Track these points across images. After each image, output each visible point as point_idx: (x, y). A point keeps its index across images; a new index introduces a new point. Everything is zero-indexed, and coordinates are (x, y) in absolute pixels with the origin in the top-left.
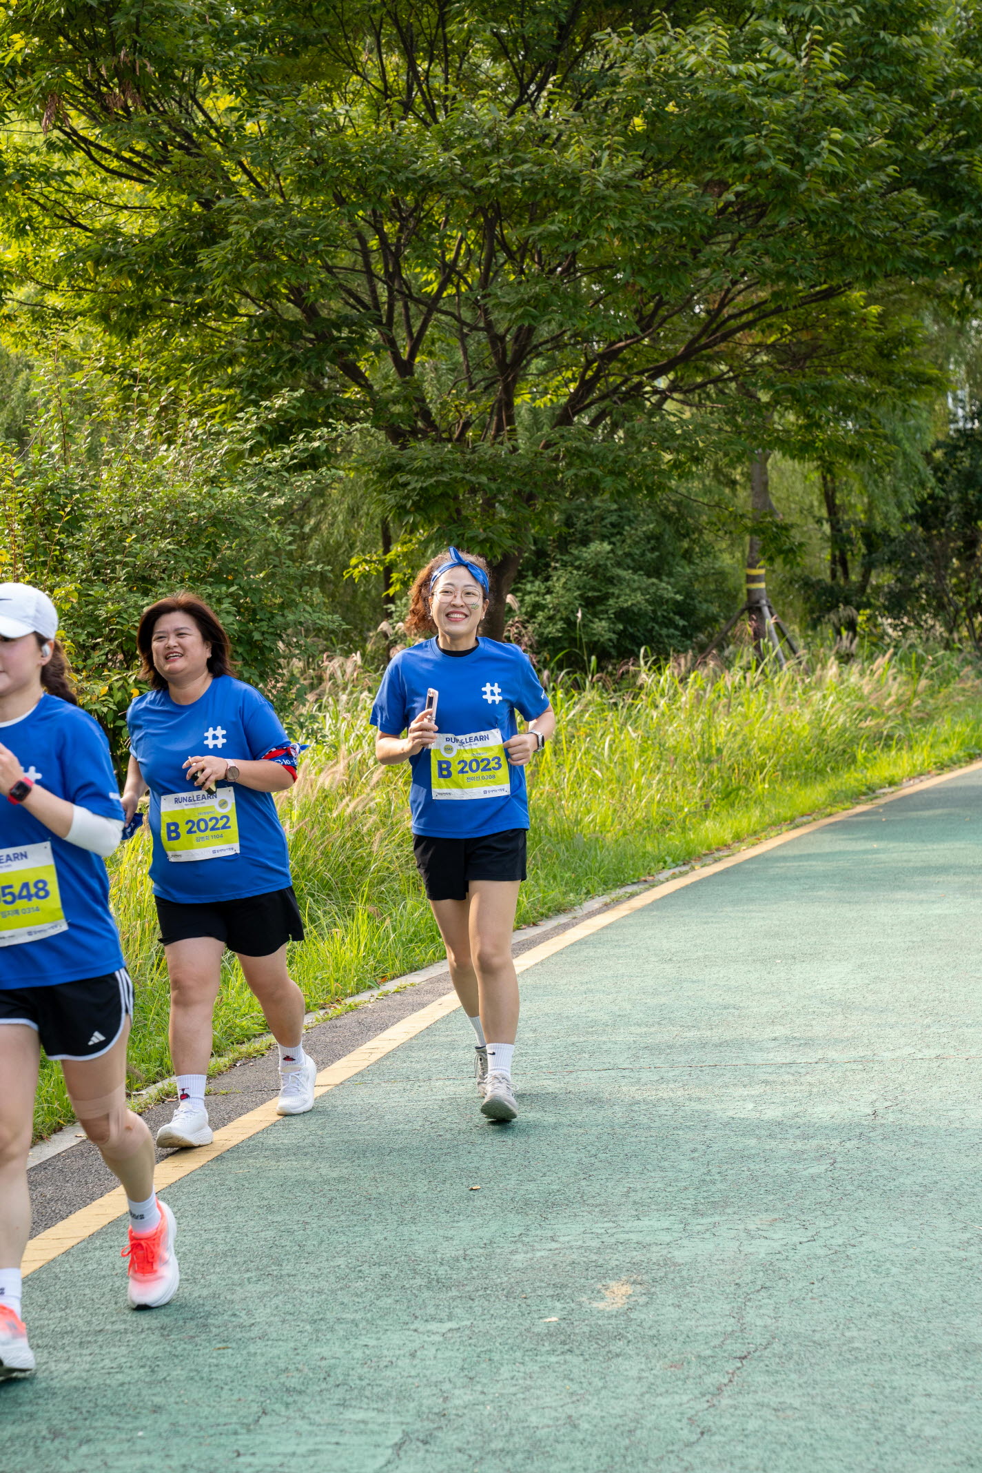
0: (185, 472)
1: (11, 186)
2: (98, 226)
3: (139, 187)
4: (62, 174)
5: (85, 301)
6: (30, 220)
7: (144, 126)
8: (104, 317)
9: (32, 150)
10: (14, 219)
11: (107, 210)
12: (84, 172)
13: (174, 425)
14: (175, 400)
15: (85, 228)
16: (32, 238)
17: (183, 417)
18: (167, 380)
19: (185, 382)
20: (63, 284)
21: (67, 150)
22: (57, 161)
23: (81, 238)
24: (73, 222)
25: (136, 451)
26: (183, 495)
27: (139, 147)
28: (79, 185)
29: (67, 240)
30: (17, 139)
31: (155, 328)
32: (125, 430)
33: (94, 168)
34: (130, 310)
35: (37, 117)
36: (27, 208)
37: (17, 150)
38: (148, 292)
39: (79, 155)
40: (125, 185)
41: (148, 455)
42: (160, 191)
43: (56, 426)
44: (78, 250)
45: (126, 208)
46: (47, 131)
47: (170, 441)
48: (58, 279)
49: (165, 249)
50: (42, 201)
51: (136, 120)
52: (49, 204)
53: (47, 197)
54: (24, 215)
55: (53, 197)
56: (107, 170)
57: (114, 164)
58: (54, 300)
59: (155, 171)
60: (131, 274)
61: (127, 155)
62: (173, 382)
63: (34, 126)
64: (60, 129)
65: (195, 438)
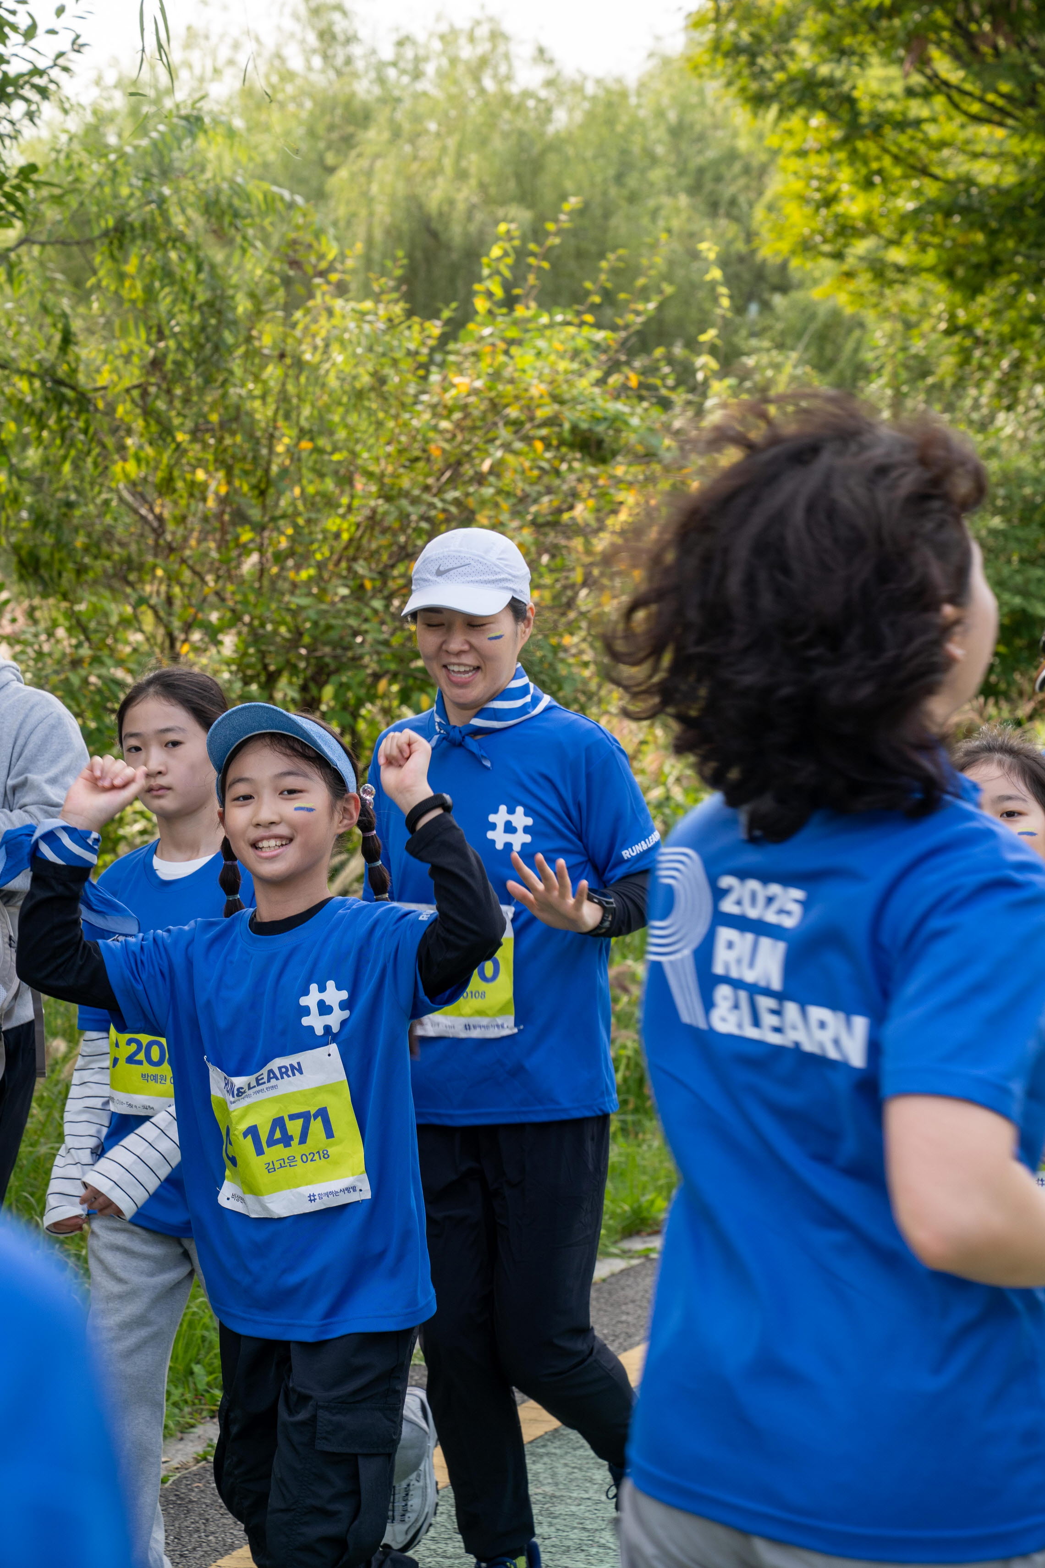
0: (1024, 444)
1: (863, 137)
2: (951, 174)
3: (1000, 133)
4: (917, 123)
5: (930, 257)
6: (879, 172)
7: (1013, 67)
8: (949, 274)
9: (891, 96)
10: (864, 171)
11: (961, 158)
12: (942, 118)
13: (1014, 391)
14: (1017, 364)
15: (935, 178)
16: (879, 190)
17: (1026, 383)
18: (1013, 340)
19: (1033, 344)
20: (909, 238)
21: (926, 95)
22: (917, 109)
23: (932, 189)
24: (924, 171)
25: (971, 422)
26: (1019, 471)
27: (1005, 87)
28: (932, 131)
29: (918, 193)
30: (874, 86)
31: (1002, 286)
32: (960, 397)
33: (954, 112)
34: (977, 267)
35: (900, 61)
36: (878, 159)
37: (874, 97)
38: (999, 246)
39: (939, 101)
40: (984, 130)
41: (983, 426)
42: (1023, 138)
43: (889, 392)
44: (930, 202)
45: (983, 154)
46: (906, 75)
47: (1009, 408)
48: (902, 232)
49: (1022, 199)
50: (894, 149)
51: (1007, 60)
52: (902, 155)
53: (900, 147)
54: (875, 166)
55: (907, 145)
56: (966, 113)
57: (975, 108)
58: (896, 256)
59: (1018, 113)
60: (983, 226)
61: (991, 97)
62: (1019, 343)
63: (894, 71)
64: (922, 72)
65: (1037, 407)
